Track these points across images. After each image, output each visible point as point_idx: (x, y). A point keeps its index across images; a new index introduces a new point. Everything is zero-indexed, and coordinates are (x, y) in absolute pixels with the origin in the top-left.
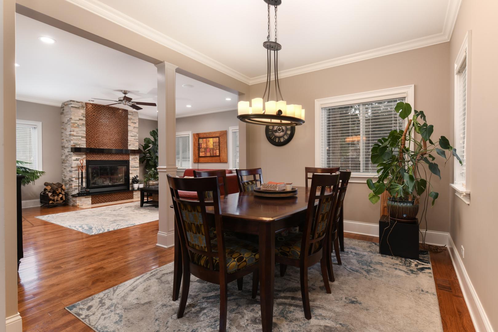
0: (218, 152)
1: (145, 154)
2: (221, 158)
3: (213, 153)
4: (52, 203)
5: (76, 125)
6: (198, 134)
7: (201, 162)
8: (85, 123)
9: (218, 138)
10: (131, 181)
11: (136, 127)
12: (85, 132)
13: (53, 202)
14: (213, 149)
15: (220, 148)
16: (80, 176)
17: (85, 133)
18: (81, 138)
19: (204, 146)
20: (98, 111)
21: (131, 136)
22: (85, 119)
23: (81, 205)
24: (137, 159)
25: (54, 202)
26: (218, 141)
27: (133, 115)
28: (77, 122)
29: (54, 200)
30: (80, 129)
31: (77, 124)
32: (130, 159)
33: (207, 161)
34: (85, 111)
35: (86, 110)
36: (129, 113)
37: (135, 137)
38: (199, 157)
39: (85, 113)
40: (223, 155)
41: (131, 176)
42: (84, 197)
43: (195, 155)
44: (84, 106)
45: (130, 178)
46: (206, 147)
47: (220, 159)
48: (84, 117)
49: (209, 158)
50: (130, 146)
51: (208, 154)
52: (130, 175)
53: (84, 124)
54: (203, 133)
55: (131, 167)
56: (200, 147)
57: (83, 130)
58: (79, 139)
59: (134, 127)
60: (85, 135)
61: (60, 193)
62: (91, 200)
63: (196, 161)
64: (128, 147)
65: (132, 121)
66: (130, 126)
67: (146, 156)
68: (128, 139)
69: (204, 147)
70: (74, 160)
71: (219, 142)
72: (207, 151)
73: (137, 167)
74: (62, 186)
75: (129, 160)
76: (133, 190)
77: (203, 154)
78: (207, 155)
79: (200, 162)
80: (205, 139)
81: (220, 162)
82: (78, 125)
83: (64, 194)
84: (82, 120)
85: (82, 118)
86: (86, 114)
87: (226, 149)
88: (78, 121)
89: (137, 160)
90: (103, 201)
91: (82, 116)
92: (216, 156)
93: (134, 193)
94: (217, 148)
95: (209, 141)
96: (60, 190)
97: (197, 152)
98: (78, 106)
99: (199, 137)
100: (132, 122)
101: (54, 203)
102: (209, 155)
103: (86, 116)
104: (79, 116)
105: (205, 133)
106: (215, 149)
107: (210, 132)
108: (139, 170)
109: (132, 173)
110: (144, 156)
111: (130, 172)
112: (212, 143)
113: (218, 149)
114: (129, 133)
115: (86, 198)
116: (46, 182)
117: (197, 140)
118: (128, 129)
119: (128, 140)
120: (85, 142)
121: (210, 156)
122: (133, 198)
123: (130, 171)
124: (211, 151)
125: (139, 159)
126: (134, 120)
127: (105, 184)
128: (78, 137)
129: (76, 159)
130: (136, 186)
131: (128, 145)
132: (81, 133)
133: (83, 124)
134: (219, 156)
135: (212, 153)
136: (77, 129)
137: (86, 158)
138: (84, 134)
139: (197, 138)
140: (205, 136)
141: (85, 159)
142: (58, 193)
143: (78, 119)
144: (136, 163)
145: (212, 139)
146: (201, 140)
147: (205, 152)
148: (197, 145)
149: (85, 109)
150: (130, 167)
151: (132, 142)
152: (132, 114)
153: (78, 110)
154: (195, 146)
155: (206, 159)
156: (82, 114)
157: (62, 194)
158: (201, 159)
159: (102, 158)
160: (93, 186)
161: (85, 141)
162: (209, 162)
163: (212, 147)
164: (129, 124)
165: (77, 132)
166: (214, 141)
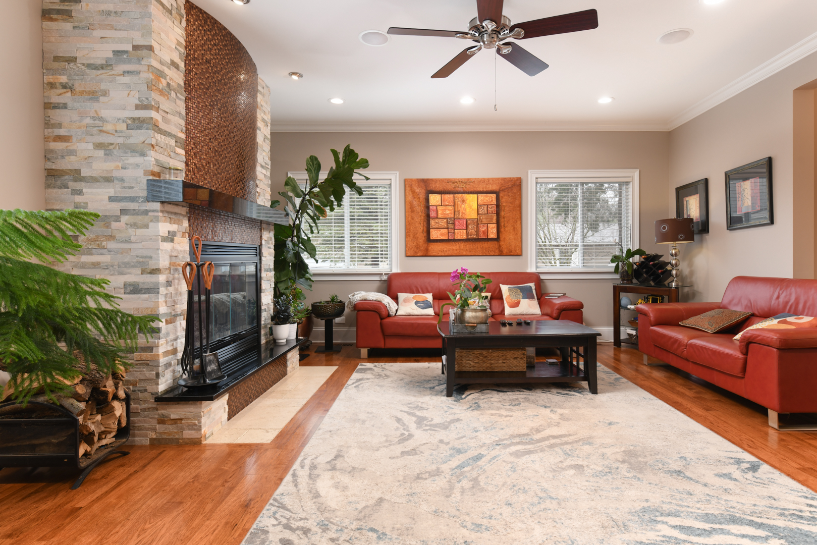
0: (495, 230)
2: (501, 243)
3: (477, 232)
5: (164, 82)
6: (425, 182)
7: (434, 254)
8: (183, 83)
9: (494, 196)
11: (268, 139)
12: (183, 123)
14: (478, 222)
15: (502, 220)
17: (184, 128)
18: (172, 142)
19: (448, 212)
22: (183, 65)
24: (272, 244)
26: (495, 202)
27: (264, 95)
28: (165, 70)
30: (173, 106)
31: (165, 79)
32: (263, 241)
33: (456, 252)
34: (184, 34)
35: (186, 29)
36: (259, 88)
37: (266, 170)
38: (429, 240)
39: (184, 42)
40: (508, 237)
43: (414, 237)
44: (182, 10)
45: (262, 308)
46: (452, 216)
47: (500, 246)
48: (181, 57)
49: (462, 245)
51: (461, 234)
53: (182, 87)
54: (442, 181)
55: (264, 269)
56: (432, 214)
57: (178, 110)
58: (170, 146)
59: (266, 137)
60: (184, 136)
63: (416, 252)
65: (262, 114)
66: (259, 129)
68: (257, 173)
69: (447, 217)
71: (498, 206)
72: (456, 227)
73: (272, 269)
75: (260, 247)
77: (442, 235)
78: (457, 237)
79: (430, 253)
80: (451, 196)
81: (501, 254)
82: (168, 85)
84: (177, 67)
85: (176, 58)
86: (186, 47)
87: (519, 222)
88: (169, 67)
89: (271, 246)
91: (178, 53)
92: (488, 240)
93: (288, 356)
94: (492, 219)
95: (463, 201)
97: (420, 228)
99: (429, 189)
100: (263, 120)
102: (465, 237)
103: (187, 55)
104: (171, 49)
105: (449, 181)
106: (484, 221)
107: (468, 180)
112: (475, 206)
113: (494, 221)
117: (422, 196)
121: (467, 240)
122: (287, 371)
124: (470, 227)
126: (265, 113)
128: (167, 140)
129: (168, 232)
130: (282, 332)
132: (175, 125)
133: (178, 84)
134: (497, 239)
135: (473, 231)
136: (164, 103)
137: (189, 231)
138: (182, 131)
139: (420, 191)
140: (450, 187)
141: (188, 236)
143: (167, 58)
144: (270, 254)
145: (476, 195)
146: (434, 199)
147: (448, 228)
148: (419, 209)
149: (184, 23)
151: (261, 185)
153: (169, 22)
154: (413, 211)
155: (455, 247)
156: (178, 42)
158: (435, 248)
161: (184, 159)
162: (464, 253)
163: (475, 216)
164: (258, 124)
165: (165, 115)
166: (479, 201)
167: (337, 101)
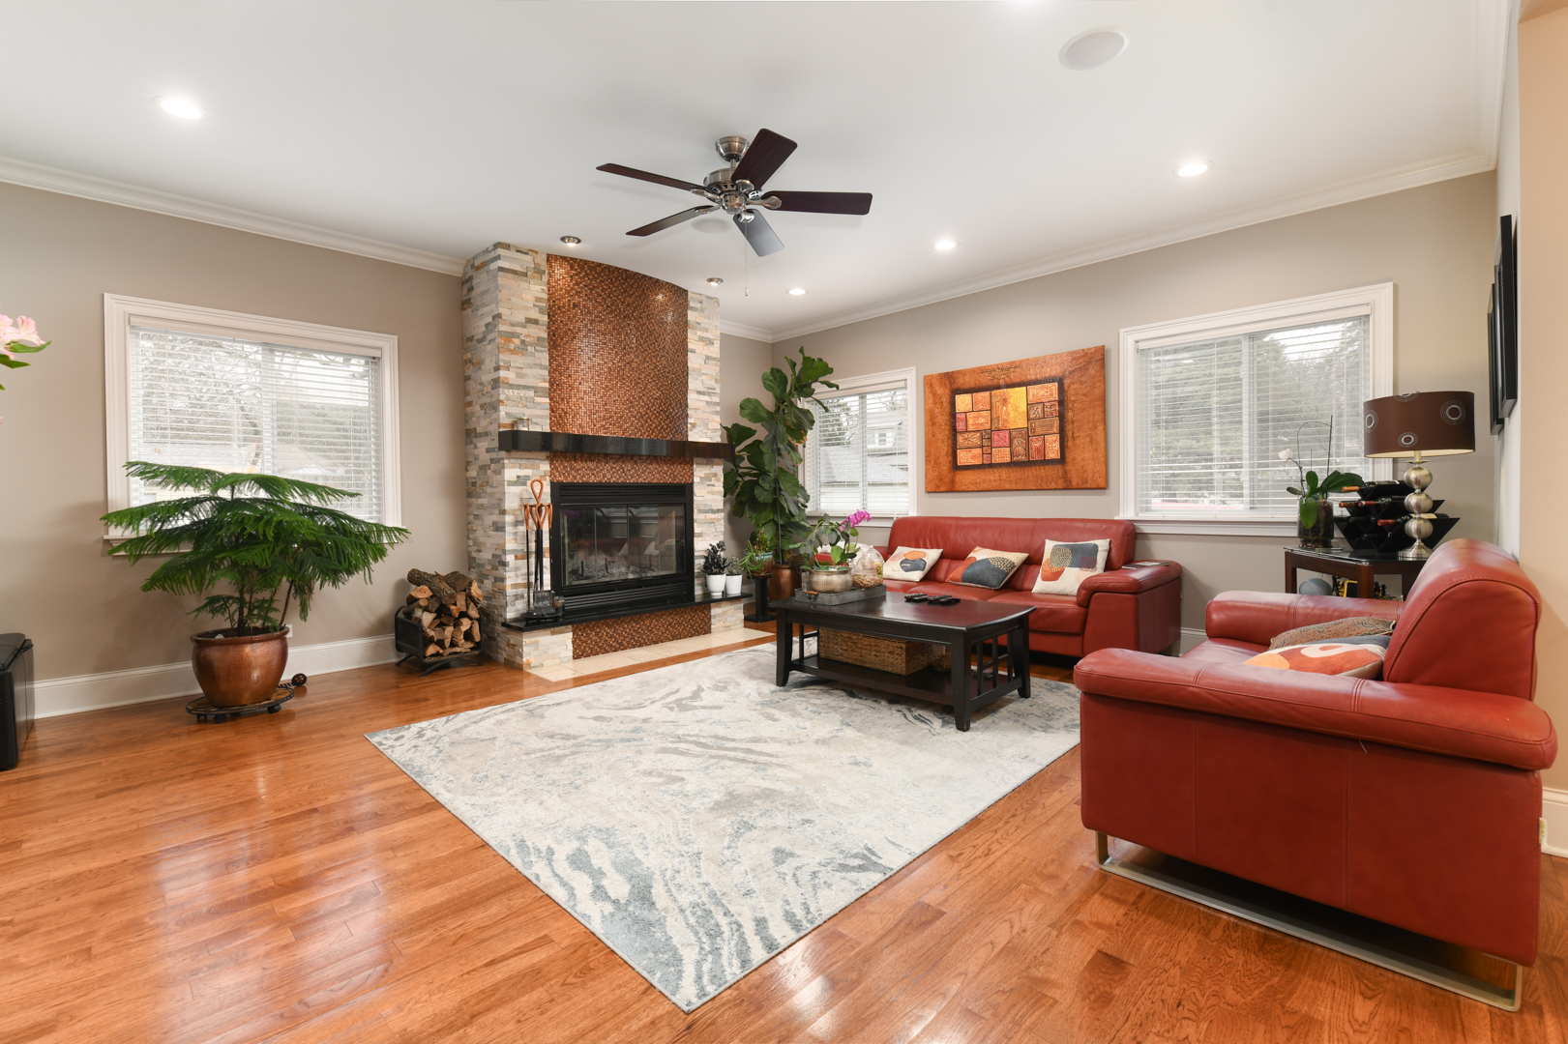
0: (1057, 446)
1: (734, 464)
2: (1069, 467)
3: (1028, 449)
4: (437, 654)
5: (517, 341)
6: (949, 377)
7: (963, 488)
8: (545, 335)
9: (1054, 386)
10: (699, 563)
11: (714, 359)
12: (546, 373)
13: (438, 649)
14: (1028, 434)
15: (1069, 427)
16: (533, 546)
17: (548, 378)
18: (531, 393)
19: (982, 420)
20: (591, 290)
21: (699, 393)
22: (545, 318)
23: (538, 663)
24: (718, 480)
25: (441, 651)
26: (1056, 397)
27: (702, 310)
28: (519, 330)
29: (440, 643)
30: (529, 360)
31: (518, 337)
32: (696, 480)
33: (994, 484)
34: (546, 289)
35: (548, 283)
36: (691, 304)
37: (709, 394)
38: (956, 467)
39: (546, 296)
40: (1082, 455)
41: (701, 546)
42: (548, 631)
43: (935, 463)
44: (542, 268)
45: (696, 554)
46: (988, 426)
47: (1065, 473)
48: (541, 311)
49: (1004, 473)
50: (695, 430)
51: (1002, 455)
52: (695, 539)
53: (544, 339)
54: (973, 371)
55: (700, 511)
56: (960, 426)
57: (538, 362)
58: (526, 398)
59: (708, 358)
60: (547, 385)
61: (464, 615)
62: (573, 642)
63: (938, 486)
64: (689, 433)
65: (699, 333)
66: (693, 352)
67: (740, 471)
68: (689, 402)
69: (981, 428)
70: (511, 483)
71: (1061, 402)
72: (995, 444)
73: (718, 511)
74: (470, 584)
75: (691, 485)
76: (708, 600)
77: (973, 457)
78: (996, 460)
79: (957, 487)
80: (987, 394)
81: (1068, 487)
82: (523, 342)
83: (477, 616)
84: (536, 322)
85: (535, 314)
86: (549, 300)
87: (1101, 428)
88: (524, 326)
89: (716, 483)
90: (611, 646)
91: (537, 309)
92: (1046, 462)
93: (715, 611)
94: (1052, 426)
95: (1005, 401)
96: (464, 603)
97: (944, 448)
98: (522, 266)
99: (955, 386)
100: (701, 339)
101: (441, 655)
102: (1007, 459)
103: (550, 308)
104: (526, 308)
105: (983, 370)
106: (1039, 431)
107: (1012, 363)
108: (722, 522)
109: (700, 535)
110: (732, 469)
111: (697, 529)
112: (1023, 408)
113: (1056, 429)
114: (690, 380)
115: (553, 633)
116: (413, 570)
117: (946, 400)
118: (689, 365)
119: (687, 406)
120: (548, 412)
121: (1013, 464)
122: (710, 628)
123: (695, 524)
124: (1015, 442)
125: (722, 479)
126: (707, 330)
127: (612, 575)
128: (523, 393)
129: (518, 477)
130: (717, 583)
131: (689, 426)
132: (534, 377)
133: (539, 338)
134: (1062, 460)
135: (1020, 449)
136: (517, 360)
137: (552, 474)
138: (545, 381)
139: (943, 391)
140: (985, 380)
141: (548, 479)
142: (457, 615)
143: (521, 318)
144: (713, 493)
145: (1024, 388)
146: (963, 402)
147: (982, 447)
148: (942, 419)
149: (545, 278)
150: (695, 511)
151: (699, 414)
152: (699, 306)
153: (524, 285)
154: (933, 424)
155: (992, 476)
156: (538, 299)
157: (471, 619)
158: (964, 478)
159: (604, 476)
160: (576, 583)
161: (548, 407)
162: (1008, 487)
163: (1022, 423)
164: (690, 346)
165: (519, 371)
166: (1030, 397)
167: (797, 292)
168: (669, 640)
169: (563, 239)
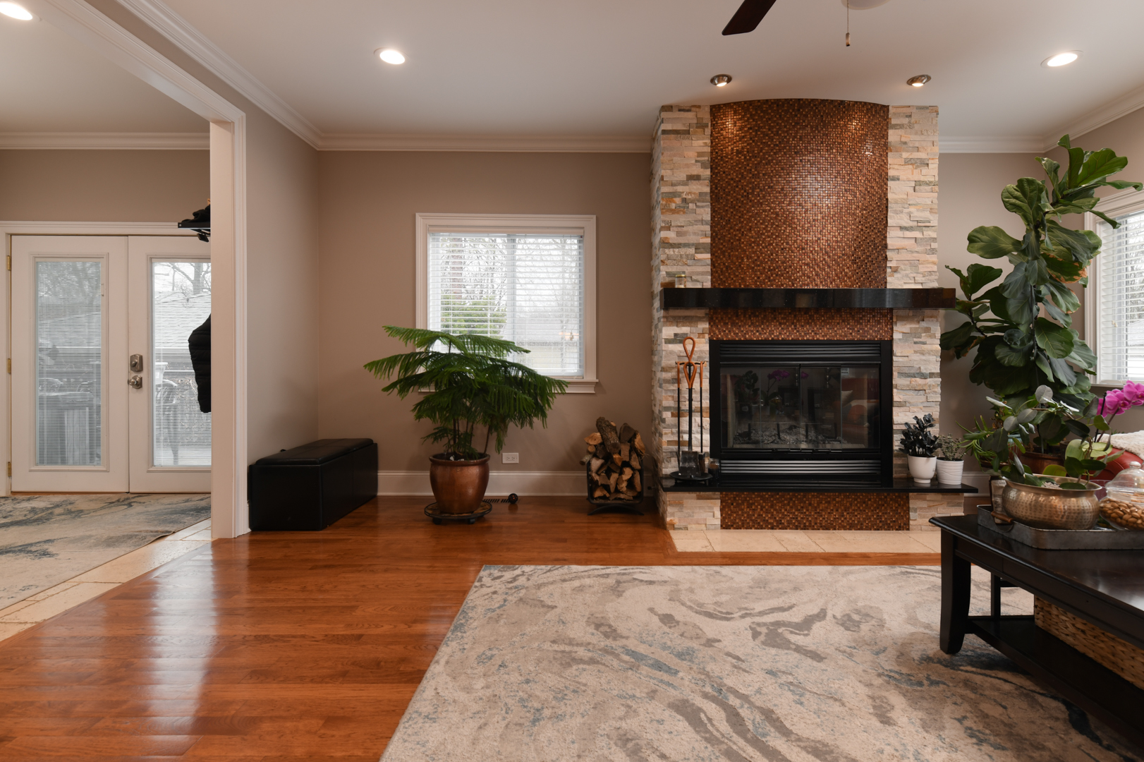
1: (970, 316)
4: (604, 497)
5: (678, 200)
8: (707, 190)
10: (897, 445)
11: (928, 184)
12: (708, 228)
13: (605, 492)
16: (685, 406)
17: (709, 233)
18: (692, 251)
20: (756, 131)
21: (902, 228)
22: (708, 172)
23: (683, 524)
24: (933, 336)
25: (608, 495)
27: (910, 126)
28: (680, 189)
29: (606, 487)
30: (691, 217)
31: (679, 196)
32: (896, 336)
34: (708, 141)
35: (711, 135)
36: (894, 121)
37: (919, 228)
39: (708, 149)
41: (902, 417)
42: (694, 495)
44: (705, 121)
45: (895, 427)
48: (704, 166)
50: (896, 275)
52: (895, 410)
53: (706, 193)
55: (902, 374)
57: (700, 218)
58: (687, 256)
59: (918, 183)
60: (708, 240)
61: (626, 464)
62: (721, 510)
64: (889, 279)
65: (905, 155)
66: (896, 179)
67: (979, 324)
68: (889, 241)
70: (668, 341)
73: (932, 375)
74: (635, 436)
75: (891, 342)
76: (910, 486)
82: (684, 200)
83: (639, 467)
84: (697, 178)
85: (697, 170)
86: (711, 153)
88: (684, 184)
89: (929, 341)
90: (766, 522)
91: (700, 164)
93: (913, 504)
96: (627, 453)
98: (684, 124)
100: (908, 162)
101: (608, 499)
103: (712, 160)
104: (687, 166)
108: (939, 390)
109: (901, 405)
110: (967, 324)
111: (897, 396)
114: (890, 214)
115: (699, 498)
118: (890, 196)
119: (885, 246)
120: (709, 269)
122: (908, 524)
123: (895, 390)
125: (938, 335)
126: (918, 149)
127: (785, 441)
128: (683, 251)
129: (676, 335)
130: (924, 467)
131: (889, 270)
132: (695, 234)
133: (701, 194)
136: (679, 219)
137: (711, 331)
138: (706, 236)
141: (707, 336)
142: (620, 464)
143: (683, 177)
144: (922, 353)
149: (708, 131)
150: (895, 374)
151: (904, 256)
152: (906, 121)
153: (686, 142)
156: (700, 154)
157: (633, 469)
159: (771, 333)
160: (737, 446)
161: (709, 262)
164: (891, 173)
165: (680, 229)
167: (1062, 59)
168: (845, 528)
169: (712, 81)
